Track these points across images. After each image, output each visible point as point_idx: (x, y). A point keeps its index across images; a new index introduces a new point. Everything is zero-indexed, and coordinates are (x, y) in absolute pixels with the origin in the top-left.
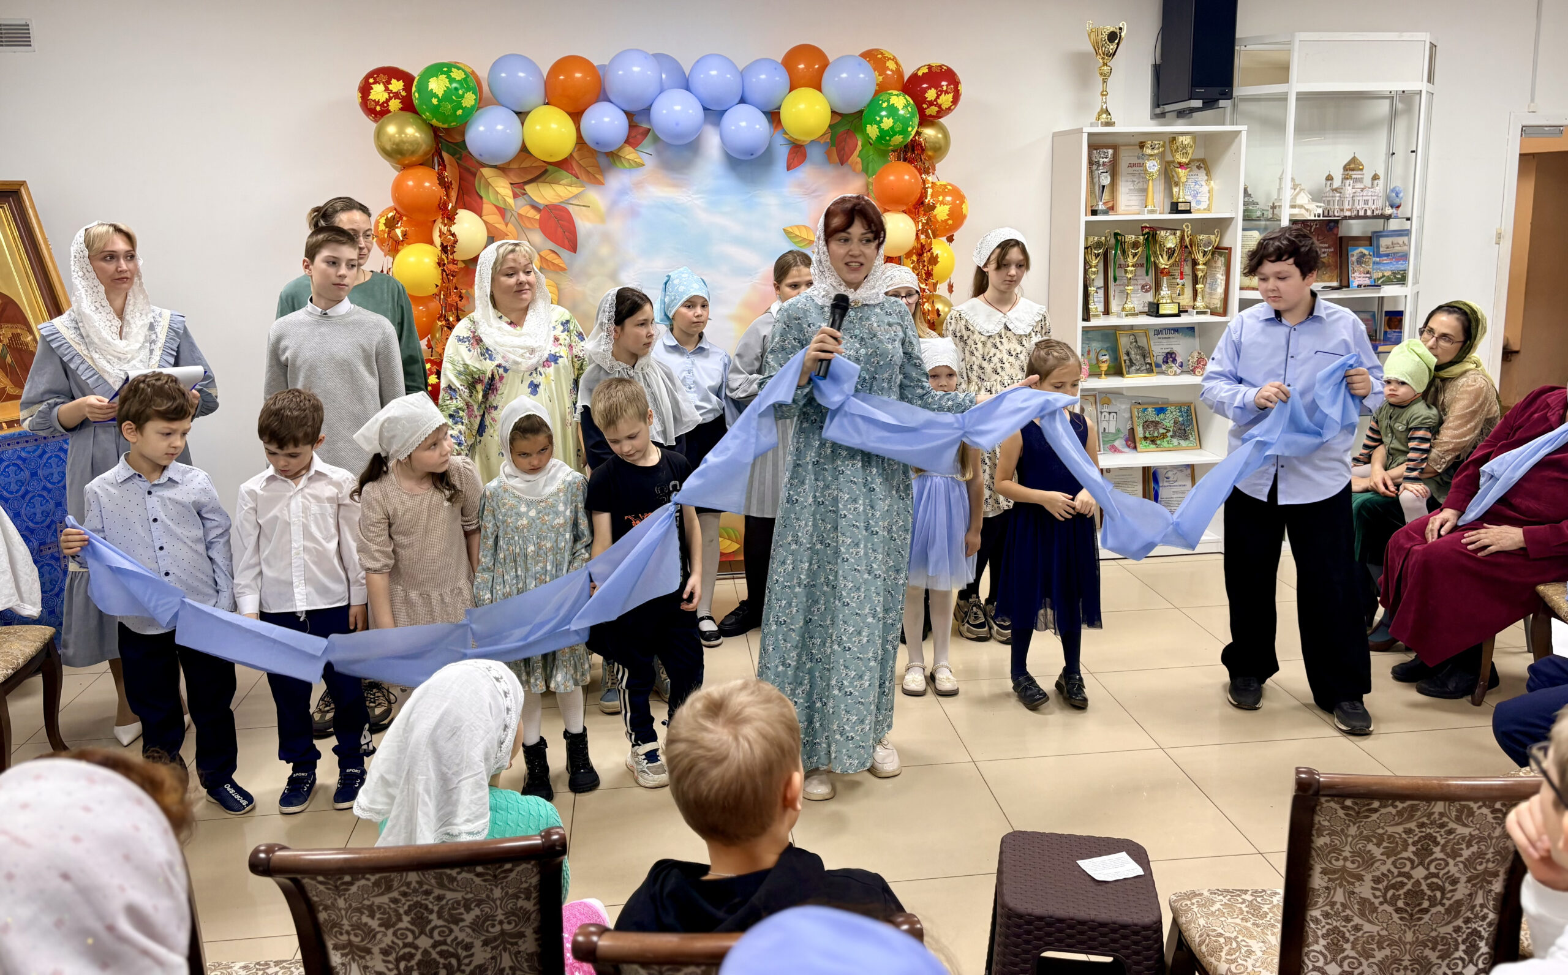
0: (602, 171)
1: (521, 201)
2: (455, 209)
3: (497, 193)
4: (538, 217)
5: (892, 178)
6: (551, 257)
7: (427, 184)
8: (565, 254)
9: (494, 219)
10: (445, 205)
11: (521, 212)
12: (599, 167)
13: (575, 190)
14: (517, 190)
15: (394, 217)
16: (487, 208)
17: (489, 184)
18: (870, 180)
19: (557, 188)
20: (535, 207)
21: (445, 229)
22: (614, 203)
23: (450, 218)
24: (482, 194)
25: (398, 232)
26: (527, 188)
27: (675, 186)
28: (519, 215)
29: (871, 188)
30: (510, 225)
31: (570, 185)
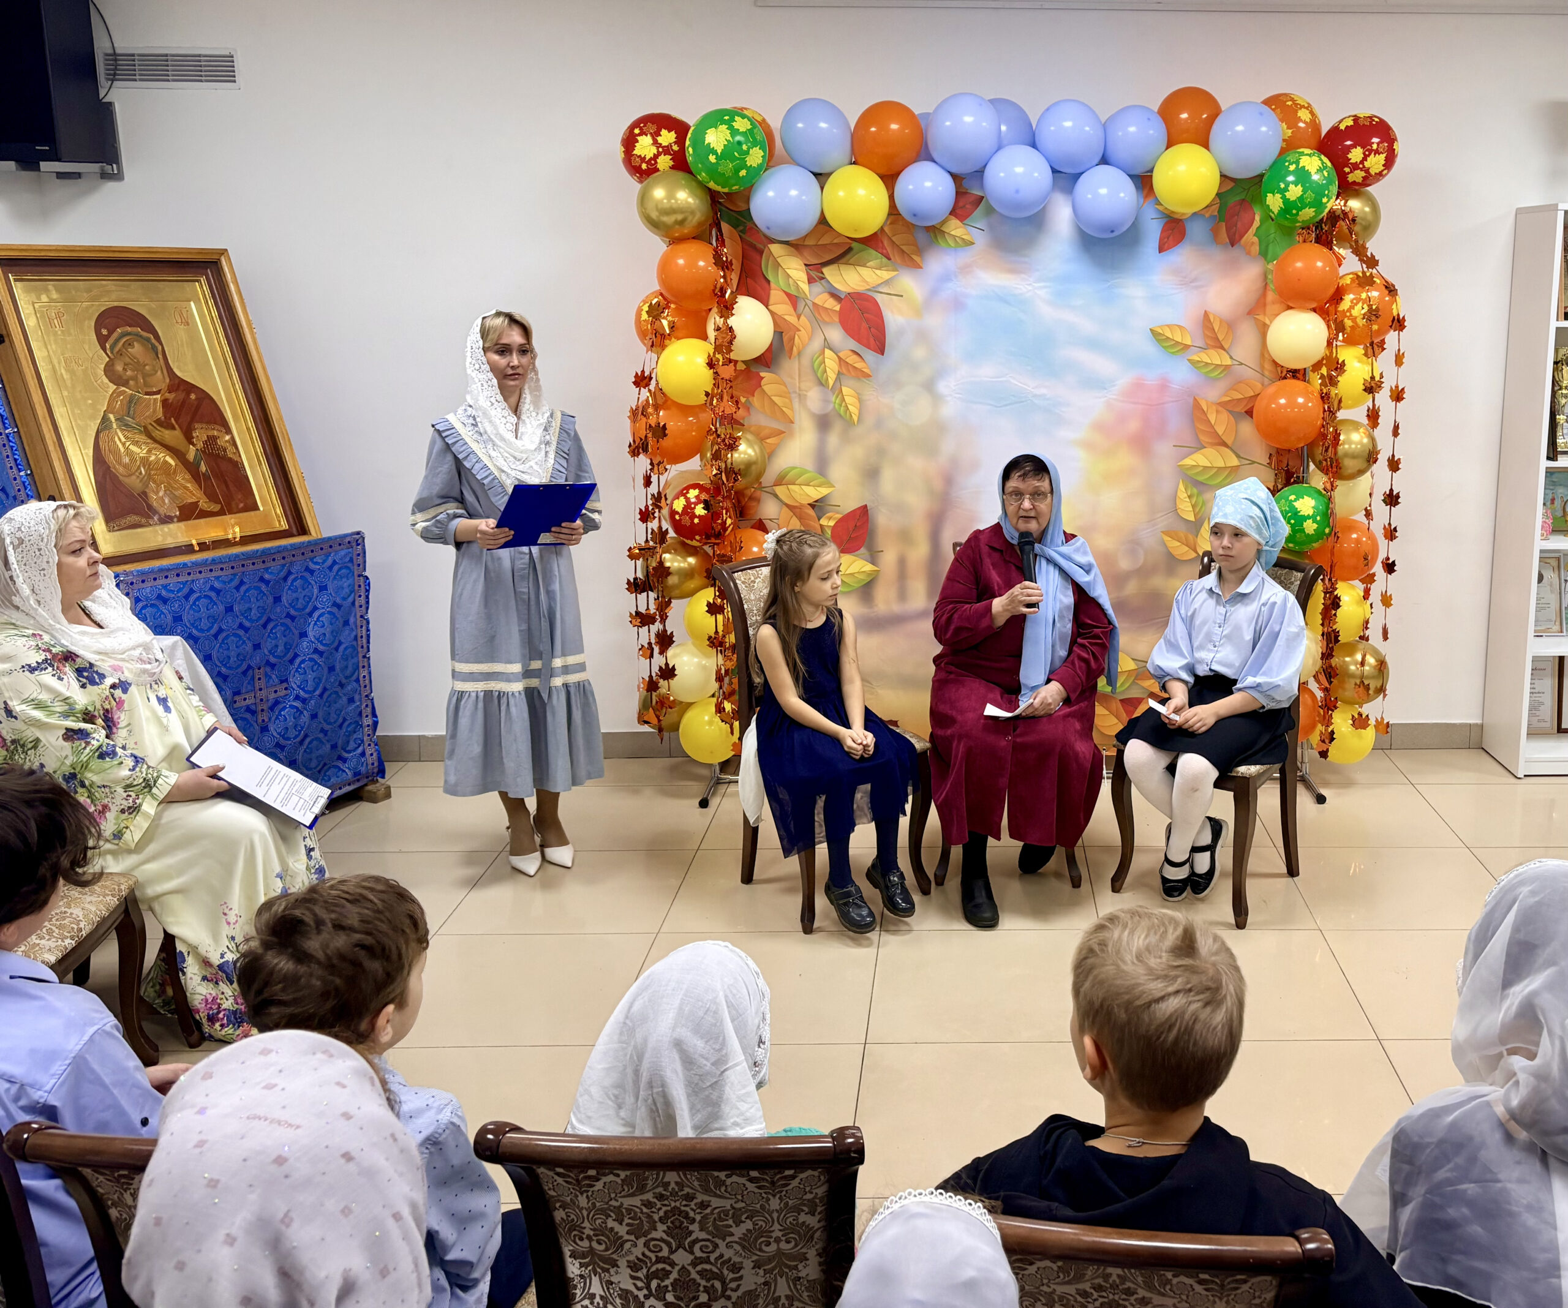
0: (920, 252)
1: (818, 287)
2: (734, 295)
3: (789, 276)
4: (837, 308)
5: (1299, 265)
6: (852, 359)
7: (701, 263)
8: (870, 355)
9: (783, 308)
10: (723, 291)
11: (816, 301)
12: (916, 245)
13: (885, 275)
14: (813, 274)
15: (658, 304)
16: (775, 295)
17: (779, 265)
18: (1270, 266)
19: (863, 271)
20: (834, 295)
21: (720, 321)
22: (934, 293)
23: (727, 309)
24: (770, 277)
25: (665, 323)
26: (826, 271)
27: (1012, 271)
28: (814, 304)
29: (1270, 277)
30: (803, 318)
31: (880, 269)
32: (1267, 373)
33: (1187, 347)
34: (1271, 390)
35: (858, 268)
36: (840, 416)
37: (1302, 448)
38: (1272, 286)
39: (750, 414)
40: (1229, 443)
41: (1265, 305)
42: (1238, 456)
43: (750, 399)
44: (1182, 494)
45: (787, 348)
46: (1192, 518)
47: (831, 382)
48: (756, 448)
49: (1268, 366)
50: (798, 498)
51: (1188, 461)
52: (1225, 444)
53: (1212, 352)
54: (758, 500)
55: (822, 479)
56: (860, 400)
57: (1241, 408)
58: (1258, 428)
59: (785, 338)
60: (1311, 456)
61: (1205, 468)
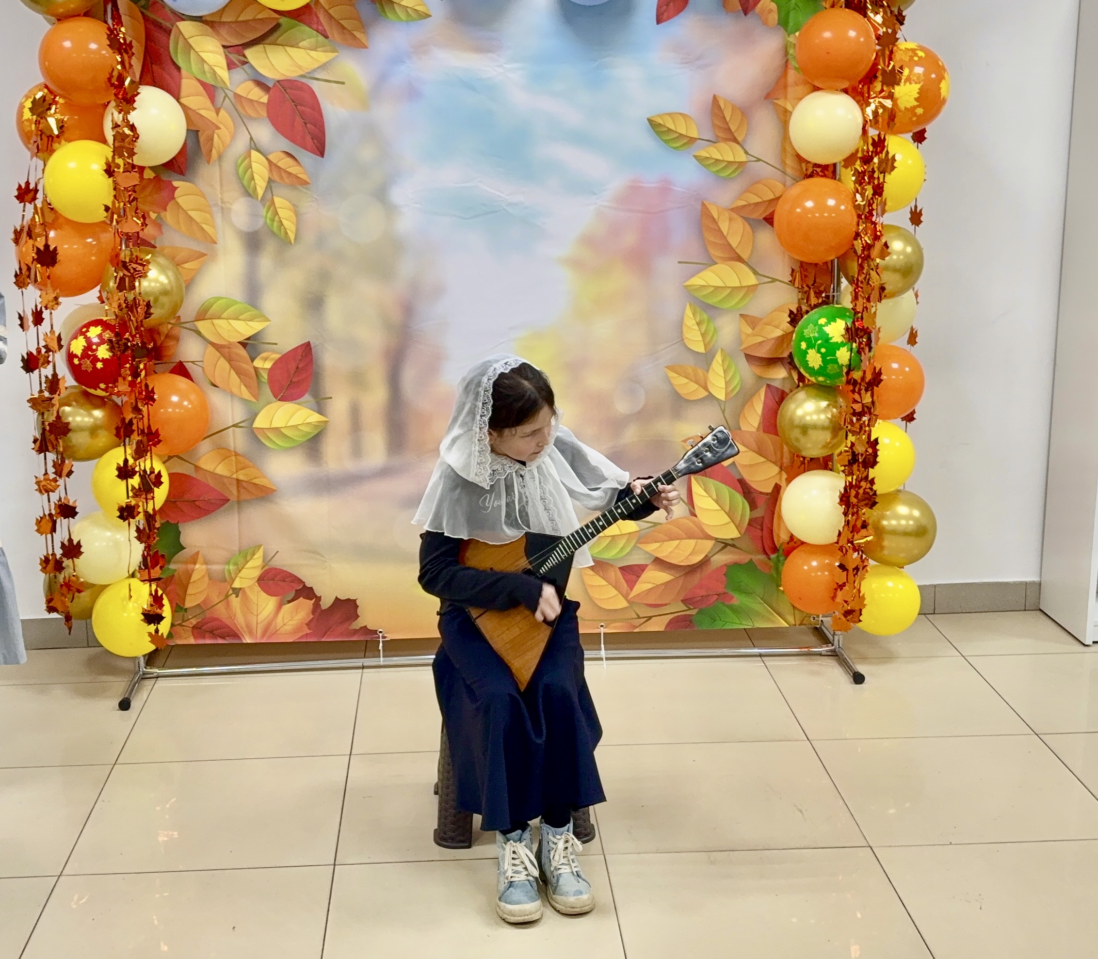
0: (364, 27)
1: (239, 74)
2: (135, 85)
3: (203, 61)
4: (265, 99)
6: (285, 163)
7: (93, 46)
8: (307, 158)
9: (197, 101)
10: (121, 79)
11: (239, 91)
12: (359, 19)
13: (322, 57)
14: (234, 57)
15: (44, 98)
16: (187, 85)
17: (190, 47)
18: (791, 39)
19: (295, 53)
20: (261, 83)
21: (119, 118)
22: (382, 79)
23: (128, 101)
24: (180, 62)
25: (52, 122)
26: (249, 53)
27: (482, 49)
28: (236, 95)
29: (791, 51)
30: (222, 112)
31: (315, 49)
32: (789, 171)
33: (692, 140)
34: (796, 190)
35: (288, 49)
36: (273, 233)
37: (832, 261)
38: (793, 63)
39: (161, 233)
40: (745, 256)
41: (785, 87)
42: (755, 273)
43: (163, 214)
44: (690, 321)
45: (204, 149)
46: (701, 349)
47: (260, 192)
48: (170, 274)
49: (790, 161)
50: (225, 335)
51: (697, 281)
52: (739, 259)
53: (722, 145)
54: (177, 339)
55: (254, 312)
56: (297, 214)
57: (759, 214)
58: (779, 237)
59: (202, 139)
60: (843, 269)
61: (717, 288)
